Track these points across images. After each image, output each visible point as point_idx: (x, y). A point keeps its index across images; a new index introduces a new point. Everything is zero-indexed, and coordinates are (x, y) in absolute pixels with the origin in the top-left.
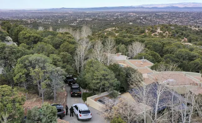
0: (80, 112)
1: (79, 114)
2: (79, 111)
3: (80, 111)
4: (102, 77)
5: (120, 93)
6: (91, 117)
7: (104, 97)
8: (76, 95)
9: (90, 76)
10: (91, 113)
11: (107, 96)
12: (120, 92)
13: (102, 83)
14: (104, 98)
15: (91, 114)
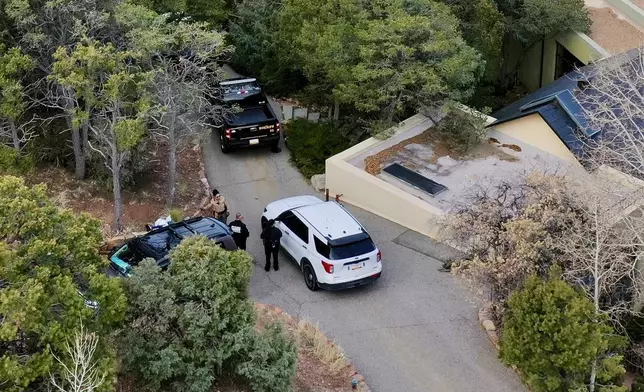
0: (322, 248)
1: (316, 259)
2: (317, 240)
3: (325, 242)
4: (404, 48)
5: (491, 120)
6: (377, 271)
7: (408, 147)
8: (254, 141)
9: (337, 44)
10: (376, 251)
11: (423, 138)
12: (491, 114)
13: (401, 81)
14: (412, 152)
15: (379, 254)
